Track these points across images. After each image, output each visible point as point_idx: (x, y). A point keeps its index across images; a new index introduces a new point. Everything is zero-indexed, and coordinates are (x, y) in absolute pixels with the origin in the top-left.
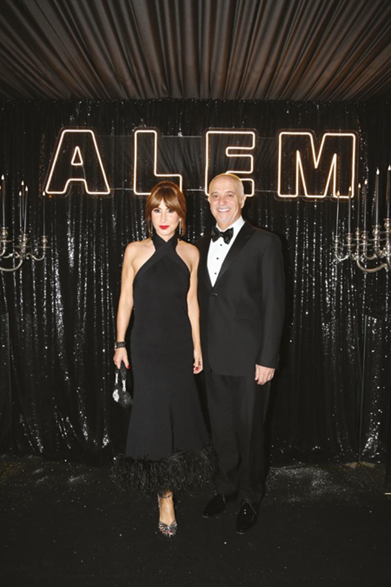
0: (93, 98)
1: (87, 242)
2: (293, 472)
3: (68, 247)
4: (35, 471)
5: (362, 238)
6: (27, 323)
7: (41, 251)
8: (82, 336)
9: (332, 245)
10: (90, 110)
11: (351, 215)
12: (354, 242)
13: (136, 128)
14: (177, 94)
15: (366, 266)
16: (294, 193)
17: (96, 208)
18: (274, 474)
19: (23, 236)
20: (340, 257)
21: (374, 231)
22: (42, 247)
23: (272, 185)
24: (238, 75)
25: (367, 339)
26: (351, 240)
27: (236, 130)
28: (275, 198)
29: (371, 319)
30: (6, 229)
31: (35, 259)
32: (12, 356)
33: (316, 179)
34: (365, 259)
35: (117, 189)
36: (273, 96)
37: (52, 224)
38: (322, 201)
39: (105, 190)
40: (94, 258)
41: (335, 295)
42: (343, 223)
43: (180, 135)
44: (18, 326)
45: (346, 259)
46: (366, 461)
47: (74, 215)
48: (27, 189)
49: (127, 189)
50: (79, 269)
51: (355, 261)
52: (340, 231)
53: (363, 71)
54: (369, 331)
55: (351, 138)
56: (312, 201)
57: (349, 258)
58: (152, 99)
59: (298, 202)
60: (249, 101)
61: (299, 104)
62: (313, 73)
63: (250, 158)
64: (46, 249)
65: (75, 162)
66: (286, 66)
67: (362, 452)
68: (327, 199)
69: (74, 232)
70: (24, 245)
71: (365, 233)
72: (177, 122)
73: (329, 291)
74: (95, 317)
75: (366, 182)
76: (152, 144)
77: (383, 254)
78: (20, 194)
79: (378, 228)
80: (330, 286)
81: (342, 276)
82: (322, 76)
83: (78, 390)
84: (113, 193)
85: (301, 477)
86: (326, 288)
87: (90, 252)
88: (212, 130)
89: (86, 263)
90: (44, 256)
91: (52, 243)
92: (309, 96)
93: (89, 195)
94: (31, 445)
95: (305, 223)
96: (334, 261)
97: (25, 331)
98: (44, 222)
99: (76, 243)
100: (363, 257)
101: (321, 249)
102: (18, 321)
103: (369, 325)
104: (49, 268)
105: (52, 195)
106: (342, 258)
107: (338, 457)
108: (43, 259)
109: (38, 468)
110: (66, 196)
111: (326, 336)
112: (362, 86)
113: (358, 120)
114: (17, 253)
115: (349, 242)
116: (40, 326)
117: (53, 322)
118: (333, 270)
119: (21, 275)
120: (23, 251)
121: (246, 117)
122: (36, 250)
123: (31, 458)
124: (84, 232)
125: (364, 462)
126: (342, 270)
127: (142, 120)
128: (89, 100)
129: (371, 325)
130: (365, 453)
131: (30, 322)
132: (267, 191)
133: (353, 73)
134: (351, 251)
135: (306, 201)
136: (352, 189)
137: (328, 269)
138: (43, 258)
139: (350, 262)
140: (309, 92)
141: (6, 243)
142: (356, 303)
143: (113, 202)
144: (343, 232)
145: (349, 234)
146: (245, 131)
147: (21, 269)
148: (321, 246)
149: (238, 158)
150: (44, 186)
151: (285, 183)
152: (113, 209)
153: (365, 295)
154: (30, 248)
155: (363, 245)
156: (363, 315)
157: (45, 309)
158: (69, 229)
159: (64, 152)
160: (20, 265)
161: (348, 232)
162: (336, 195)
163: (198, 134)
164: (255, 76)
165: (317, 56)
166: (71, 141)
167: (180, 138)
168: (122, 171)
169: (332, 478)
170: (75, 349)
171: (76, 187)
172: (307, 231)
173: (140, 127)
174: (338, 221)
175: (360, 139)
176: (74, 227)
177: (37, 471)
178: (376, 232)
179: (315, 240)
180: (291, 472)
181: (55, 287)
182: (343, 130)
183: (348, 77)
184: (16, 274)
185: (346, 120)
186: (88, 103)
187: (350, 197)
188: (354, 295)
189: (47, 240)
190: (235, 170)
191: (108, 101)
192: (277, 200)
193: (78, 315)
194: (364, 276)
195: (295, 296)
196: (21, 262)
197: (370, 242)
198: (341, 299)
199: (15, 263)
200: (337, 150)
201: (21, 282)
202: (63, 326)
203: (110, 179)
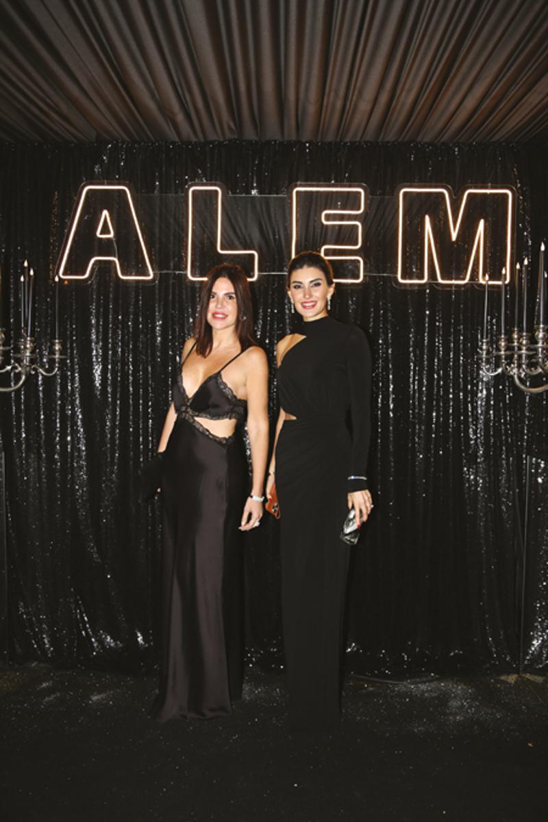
0: (128, 140)
1: (120, 350)
2: (422, 688)
3: (92, 357)
4: (42, 685)
5: (521, 344)
6: (31, 468)
7: (52, 362)
8: (112, 486)
9: (478, 353)
10: (124, 157)
11: (506, 310)
12: (509, 348)
13: (190, 183)
14: (250, 134)
15: (528, 384)
16: (422, 278)
17: (133, 300)
18: (393, 690)
19: (26, 339)
20: (490, 371)
21: (537, 333)
22: (53, 356)
23: (389, 265)
24: (339, 104)
25: (530, 492)
26: (505, 345)
27: (337, 186)
28: (394, 285)
29: (536, 461)
30: (2, 331)
31: (44, 373)
32: (9, 515)
33: (453, 256)
34: (526, 373)
35: (164, 272)
36: (390, 136)
37: (69, 323)
38: (463, 289)
39: (146, 273)
40: (131, 372)
41: (482, 426)
42: (494, 321)
43: (255, 192)
44: (18, 471)
45: (499, 374)
46: (531, 673)
47: (101, 310)
48: (32, 273)
49: (177, 272)
50: (109, 388)
51: (512, 377)
52: (490, 332)
53: (522, 98)
54: (533, 479)
55: (506, 195)
56: (449, 289)
57: (503, 371)
58: (215, 141)
59: (428, 291)
60: (355, 142)
61: (428, 147)
62: (449, 101)
63: (356, 227)
64: (60, 359)
65: (101, 233)
66: (409, 91)
67: (525, 659)
68: (469, 286)
70: (28, 354)
71: (526, 336)
72: (250, 174)
73: (473, 420)
75: (526, 262)
76: (215, 206)
78: (22, 279)
79: (543, 328)
80: (475, 413)
81: (492, 399)
82: (462, 106)
84: (158, 278)
85: (432, 695)
86: (468, 416)
87: (125, 363)
88: (301, 186)
89: (119, 379)
90: (56, 369)
91: (68, 351)
92: (443, 136)
93: (123, 280)
94: (35, 646)
95: (439, 320)
96: (481, 376)
97: (28, 479)
98: (57, 318)
99: (105, 349)
100: (524, 370)
101: (462, 358)
102: (18, 463)
103: (533, 470)
104: (64, 387)
105: (68, 280)
106: (492, 372)
108: (55, 375)
109: (45, 681)
110: (90, 282)
111: (469, 487)
112: (522, 120)
113: (515, 170)
114: (17, 365)
115: (503, 349)
116: (50, 470)
117: (69, 465)
118: (480, 389)
119: (22, 397)
120: (26, 362)
121: (351, 167)
122: (44, 360)
123: (35, 666)
124: (115, 334)
125: (528, 674)
126: (492, 391)
127: (200, 172)
129: (537, 471)
130: (529, 660)
131: (36, 466)
132: (382, 274)
133: (507, 102)
134: (506, 362)
135: (440, 289)
136: (507, 271)
137: (472, 387)
138: (55, 372)
139: (505, 379)
140: (442, 130)
142: (514, 438)
143: (157, 291)
144: (494, 333)
145: (503, 336)
146: (350, 186)
147: (23, 389)
148: (462, 354)
149: (341, 226)
150: (56, 267)
151: (409, 262)
152: (157, 301)
153: (527, 425)
154: (36, 359)
155: (522, 354)
156: (524, 456)
158: (94, 331)
159: (86, 218)
160: (21, 382)
161: (500, 334)
162: (484, 279)
163: (282, 192)
164: (364, 107)
165: (455, 75)
166: (96, 202)
167: (254, 198)
168: (171, 246)
169: (480, 698)
170: (103, 504)
171: (104, 270)
172: (441, 333)
173: (197, 180)
174: (486, 318)
175: (519, 197)
176: (101, 327)
177: (44, 685)
178: (541, 335)
179: (452, 345)
180: (419, 687)
181: (74, 413)
182: (494, 185)
183: (501, 107)
184: (15, 395)
185: (499, 171)
186: (122, 146)
187: (504, 282)
188: (511, 426)
189: (62, 346)
190: (336, 244)
191: (150, 144)
192: (397, 287)
193: (106, 455)
194: (525, 399)
195: (423, 427)
196: (24, 377)
197: (532, 350)
198: (492, 433)
199: (14, 379)
200: (484, 214)
201: (22, 407)
202: (85, 471)
203: (154, 257)
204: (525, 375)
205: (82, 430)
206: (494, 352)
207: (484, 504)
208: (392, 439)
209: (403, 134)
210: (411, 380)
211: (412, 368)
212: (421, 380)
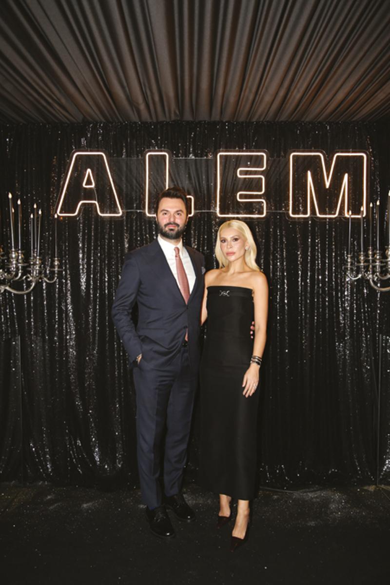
0: (104, 121)
1: (99, 264)
2: (311, 495)
3: (80, 270)
4: (47, 497)
5: (376, 258)
6: (38, 347)
7: (52, 273)
8: (94, 359)
9: (345, 264)
10: (102, 133)
11: (364, 234)
12: (366, 261)
13: (147, 150)
14: (188, 116)
15: (379, 285)
17: (108, 230)
18: (291, 498)
19: (35, 258)
20: (353, 276)
21: (387, 251)
22: (54, 269)
23: (284, 205)
24: (251, 97)
25: (382, 359)
26: (364, 259)
27: (247, 152)
28: (287, 218)
29: (386, 338)
30: (22, 253)
31: (48, 281)
32: (23, 380)
33: (327, 198)
34: (378, 278)
35: (129, 211)
36: (283, 117)
37: (63, 246)
38: (334, 220)
39: (117, 212)
40: (106, 280)
41: (348, 315)
42: (355, 242)
43: (192, 157)
44: (29, 349)
45: (359, 279)
46: (385, 484)
47: (86, 237)
48: (40, 212)
49: (138, 211)
50: (91, 291)
51: (368, 280)
52: (353, 250)
53: (375, 93)
54: (384, 350)
55: (362, 157)
56: (324, 221)
57: (362, 277)
58: (164, 121)
59: (310, 222)
60: (259, 122)
61: (309, 125)
63: (261, 179)
64: (58, 271)
65: (86, 185)
66: (298, 91)
67: (380, 474)
68: (338, 219)
69: (85, 253)
70: (38, 268)
71: (379, 253)
72: (188, 143)
73: (342, 310)
74: (107, 339)
75: (378, 203)
78: (32, 216)
80: (343, 305)
81: (355, 295)
82: (333, 99)
83: (90, 413)
84: (125, 215)
85: (318, 500)
86: (339, 308)
87: (102, 275)
88: (223, 151)
89: (98, 284)
90: (56, 278)
91: (64, 266)
92: (320, 117)
93: (101, 217)
94: (41, 470)
95: (318, 242)
96: (347, 280)
98: (56, 244)
99: (88, 264)
100: (376, 275)
101: (334, 268)
102: (29, 343)
103: (384, 344)
105: (63, 217)
106: (355, 277)
107: (355, 480)
108: (55, 282)
109: (50, 495)
110: (78, 218)
111: (340, 357)
112: (373, 108)
113: (368, 140)
114: (29, 275)
115: (362, 262)
116: (52, 349)
117: (64, 345)
118: (346, 289)
119: (32, 298)
120: (35, 273)
121: (257, 138)
122: (47, 272)
123: (41, 484)
124: (95, 254)
125: (383, 485)
126: (355, 290)
127: (154, 142)
128: (101, 123)
129: (386, 344)
130: (383, 476)
131: (41, 345)
132: (278, 211)
133: (365, 96)
134: (364, 271)
135: (318, 220)
136: (364, 208)
137: (341, 288)
138: (54, 280)
139: (363, 282)
140: (319, 113)
141: (22, 267)
142: (370, 322)
143: (125, 223)
144: (356, 251)
145: (362, 253)
146: (256, 152)
147: (32, 293)
148: (334, 265)
149: (250, 179)
150: (55, 207)
151: (297, 203)
152: (125, 231)
153: (379, 313)
154: (42, 271)
155: (377, 265)
157: (57, 332)
158: (81, 251)
159: (75, 175)
160: (32, 288)
161: (360, 252)
162: (348, 214)
163: (210, 156)
165: (330, 80)
166: (82, 164)
167: (191, 159)
168: (134, 193)
169: (351, 502)
170: (87, 371)
171: (88, 210)
172: (319, 250)
173: (151, 149)
174: (350, 240)
175: (371, 158)
176: (86, 249)
177: (49, 497)
179: (327, 259)
180: (308, 495)
181: (67, 308)
182: (354, 150)
183: (360, 99)
184: (27, 296)
185: (357, 140)
186: (100, 125)
187: (362, 216)
188: (368, 315)
189: (60, 262)
190: (248, 191)
191: (119, 124)
192: (289, 220)
193: (90, 337)
194: (377, 295)
195: (308, 316)
196: (33, 284)
197: (384, 263)
198: (355, 318)
199: (26, 285)
200: (347, 170)
201: (32, 305)
202: (74, 348)
203: (122, 201)
204: (377, 279)
205: (72, 320)
206: (356, 264)
207: (350, 368)
208: (286, 324)
209: (291, 118)
210: (300, 283)
211: (300, 275)
212: (306, 283)
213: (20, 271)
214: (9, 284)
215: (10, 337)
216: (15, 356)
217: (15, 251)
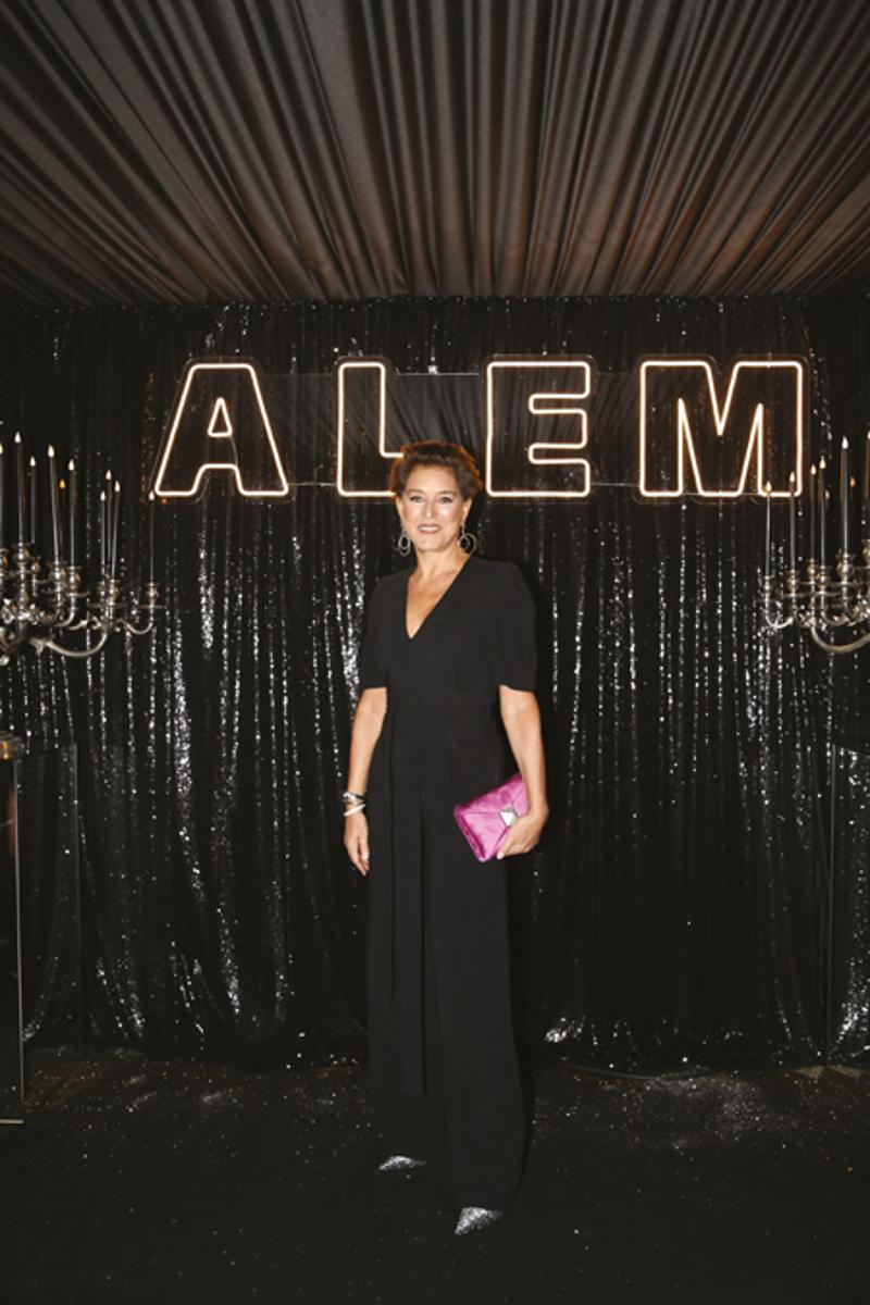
0: (253, 299)
1: (240, 596)
2: (684, 1086)
3: (201, 607)
4: (130, 1080)
5: (818, 581)
6: (113, 767)
7: (144, 614)
8: (229, 793)
9: (758, 596)
10: (247, 324)
11: (797, 532)
12: (803, 588)
13: (340, 358)
14: (426, 288)
15: (832, 640)
16: (674, 487)
17: (260, 524)
18: (640, 1090)
19: (108, 582)
20: (777, 621)
21: (839, 566)
22: (146, 606)
23: (627, 470)
24: (551, 248)
25: (837, 797)
26: (797, 584)
27: (550, 360)
28: (635, 500)
29: (846, 753)
30: (76, 571)
31: (134, 631)
32: (83, 836)
33: (720, 457)
34: (828, 624)
36: (626, 288)
37: (167, 559)
38: (734, 503)
39: (278, 487)
40: (256, 628)
41: (767, 703)
42: (781, 550)
43: (433, 370)
44: (96, 771)
45: (789, 626)
46: (843, 1064)
47: (214, 538)
48: (117, 488)
49: (323, 484)
50: (225, 651)
51: (808, 630)
52: (775, 567)
53: (814, 231)
54: (842, 778)
55: (794, 370)
56: (714, 504)
57: (794, 622)
58: (376, 298)
59: (684, 507)
60: (576, 297)
61: (680, 303)
62: (708, 239)
63: (579, 417)
64: (156, 610)
65: (215, 431)
66: (650, 227)
67: (833, 1043)
68: (743, 499)
69: (213, 573)
70: (111, 603)
71: (826, 570)
72: (426, 344)
73: (753, 693)
74: (257, 754)
75: (823, 465)
76: (376, 390)
77: (861, 615)
78: (103, 497)
79: (849, 559)
80: (755, 683)
81: (780, 661)
82: (726, 247)
83: (221, 907)
84: (295, 493)
85: (699, 1096)
86: (745, 688)
87: (247, 614)
88: (499, 359)
89: (239, 638)
90: (151, 625)
91: (167, 599)
92: (702, 286)
93: (245, 497)
94: (120, 1025)
95: (700, 550)
96: (763, 629)
97: (110, 782)
98: (152, 554)
99: (218, 596)
100: (824, 621)
101: (735, 604)
102: (96, 761)
103: (842, 767)
105: (168, 498)
106: (780, 623)
107: (780, 1053)
108: (150, 632)
109: (134, 1076)
110: (198, 500)
112: (813, 263)
113: (806, 333)
114: (95, 618)
115: (793, 590)
116: (142, 769)
117: (168, 763)
118: (761, 648)
119: (103, 665)
120: (108, 614)
121: (570, 332)
122: (134, 612)
123: (121, 1053)
124: (234, 573)
125: (839, 1066)
126: (780, 650)
127: (355, 342)
128: (245, 303)
129: (846, 766)
130: (840, 1045)
131: (121, 764)
132: (617, 484)
133: (791, 239)
134: (799, 609)
135: (700, 503)
136: (797, 477)
137: (750, 647)
138: (149, 628)
139: (798, 633)
140: (700, 278)
141: (78, 599)
142: (813, 719)
143: (295, 512)
144: (781, 568)
145: (793, 571)
146: (570, 359)
147: (103, 653)
148: (735, 597)
149: (557, 416)
150: (150, 479)
151: (656, 466)
152: (295, 526)
153: (831, 700)
154: (122, 609)
155: (821, 596)
156: (828, 745)
157: (153, 737)
158: (203, 569)
159: (193, 409)
160: (101, 644)
161: (789, 569)
162: (765, 490)
163: (472, 369)
164: (587, 249)
165: (714, 205)
166: (207, 388)
167: (432, 377)
168: (313, 447)
169: (768, 1099)
170: (214, 820)
171: (219, 481)
172: (704, 567)
173: (349, 355)
174: (769, 546)
175: (812, 372)
176: (213, 563)
177: (134, 1080)
178: (845, 568)
179: (720, 585)
180: (678, 1085)
181: (173, 689)
182: (776, 355)
183: (782, 246)
184: (92, 662)
185: (782, 334)
186: (244, 308)
187: (793, 494)
188: (808, 702)
189: (159, 591)
190: (551, 441)
191: (284, 305)
192: (638, 502)
193: (220, 747)
194: (828, 662)
195: (680, 705)
196: (104, 637)
197: (833, 590)
198: (780, 712)
199: (91, 639)
200: (763, 397)
201: (102, 680)
202: (190, 772)
203: (287, 463)
204: (827, 628)
205: (185, 712)
207: (770, 816)
208: (634, 722)
209: (644, 287)
210: (662, 636)
211: (663, 618)
212: (676, 636)
213: (73, 608)
214: (53, 636)
215: (57, 746)
216: (67, 787)
217: (60, 567)
